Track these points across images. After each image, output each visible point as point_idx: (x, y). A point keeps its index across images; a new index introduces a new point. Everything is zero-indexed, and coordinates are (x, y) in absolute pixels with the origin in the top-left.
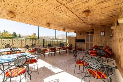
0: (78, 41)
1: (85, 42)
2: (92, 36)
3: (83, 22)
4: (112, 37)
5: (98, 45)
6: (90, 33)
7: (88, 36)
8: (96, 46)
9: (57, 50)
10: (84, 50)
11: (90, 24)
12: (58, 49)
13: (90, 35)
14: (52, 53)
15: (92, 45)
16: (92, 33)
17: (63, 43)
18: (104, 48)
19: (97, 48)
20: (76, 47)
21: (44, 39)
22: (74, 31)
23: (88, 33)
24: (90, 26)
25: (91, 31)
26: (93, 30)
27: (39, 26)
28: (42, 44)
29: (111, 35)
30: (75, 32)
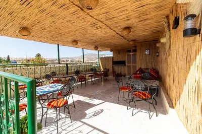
0: (116, 63)
1: (125, 65)
2: (134, 55)
3: (123, 38)
4: (158, 56)
5: (142, 68)
6: (132, 51)
7: (129, 56)
8: (140, 68)
9: (87, 78)
10: (125, 76)
11: (132, 41)
12: (89, 76)
13: (131, 54)
14: (81, 84)
15: (135, 67)
16: (135, 51)
17: (94, 67)
18: (150, 70)
19: (141, 71)
20: (114, 72)
21: (67, 64)
22: (110, 49)
23: (129, 51)
24: (131, 43)
25: (134, 48)
26: (135, 47)
27: (58, 45)
28: (65, 72)
29: (157, 54)
30: (111, 51)
